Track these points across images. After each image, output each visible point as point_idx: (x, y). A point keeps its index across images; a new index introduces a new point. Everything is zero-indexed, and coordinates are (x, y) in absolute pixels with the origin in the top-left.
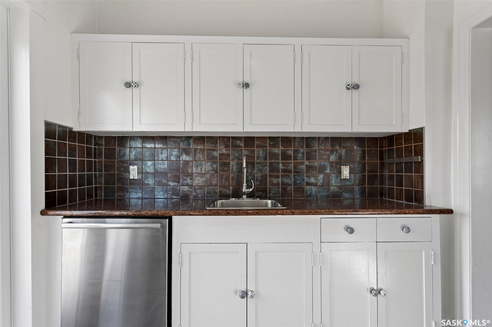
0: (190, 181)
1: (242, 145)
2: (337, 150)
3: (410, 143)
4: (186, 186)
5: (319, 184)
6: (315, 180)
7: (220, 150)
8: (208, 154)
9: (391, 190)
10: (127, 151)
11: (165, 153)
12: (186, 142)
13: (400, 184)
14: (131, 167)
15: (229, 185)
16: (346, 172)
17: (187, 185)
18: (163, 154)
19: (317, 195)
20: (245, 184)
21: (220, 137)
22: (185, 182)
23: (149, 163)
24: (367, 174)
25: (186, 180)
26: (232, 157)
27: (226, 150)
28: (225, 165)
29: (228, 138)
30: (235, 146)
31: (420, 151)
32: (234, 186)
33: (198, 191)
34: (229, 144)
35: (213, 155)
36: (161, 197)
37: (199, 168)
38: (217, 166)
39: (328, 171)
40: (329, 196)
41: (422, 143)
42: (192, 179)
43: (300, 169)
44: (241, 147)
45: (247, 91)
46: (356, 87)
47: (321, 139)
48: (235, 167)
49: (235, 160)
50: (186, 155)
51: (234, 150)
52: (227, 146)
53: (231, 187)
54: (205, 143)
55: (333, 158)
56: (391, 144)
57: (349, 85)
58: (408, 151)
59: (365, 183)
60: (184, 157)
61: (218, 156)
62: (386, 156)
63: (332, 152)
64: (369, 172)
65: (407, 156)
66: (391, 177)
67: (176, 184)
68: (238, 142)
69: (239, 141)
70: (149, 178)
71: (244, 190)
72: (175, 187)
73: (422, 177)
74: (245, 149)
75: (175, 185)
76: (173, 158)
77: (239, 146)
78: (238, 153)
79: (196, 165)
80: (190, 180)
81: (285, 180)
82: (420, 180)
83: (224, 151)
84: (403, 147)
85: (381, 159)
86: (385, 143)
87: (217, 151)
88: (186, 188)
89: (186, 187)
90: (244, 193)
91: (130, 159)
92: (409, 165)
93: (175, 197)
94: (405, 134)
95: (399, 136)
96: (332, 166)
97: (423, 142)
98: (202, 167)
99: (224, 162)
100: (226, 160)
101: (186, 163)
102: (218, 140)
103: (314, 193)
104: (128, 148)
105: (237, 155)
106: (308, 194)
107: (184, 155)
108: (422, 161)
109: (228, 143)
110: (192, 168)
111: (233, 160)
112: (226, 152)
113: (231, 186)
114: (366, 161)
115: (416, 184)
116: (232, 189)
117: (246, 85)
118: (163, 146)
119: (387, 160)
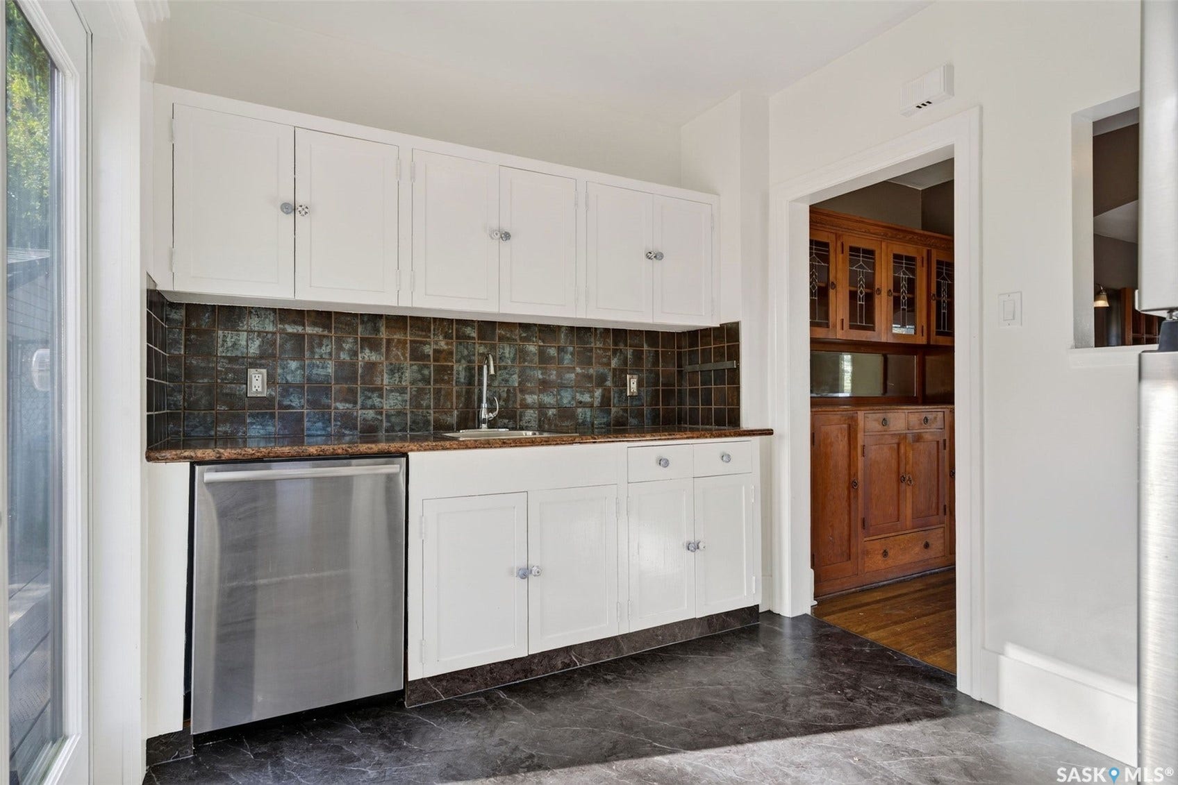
0: (379, 400)
1: (474, 335)
2: (621, 350)
3: (722, 342)
4: (370, 409)
5: (596, 404)
6: (591, 397)
7: (436, 343)
8: (413, 351)
9: (694, 411)
10: (241, 338)
11: (328, 345)
12: (369, 325)
13: (707, 401)
14: (252, 372)
15: (452, 408)
16: (633, 385)
17: (373, 407)
18: (324, 348)
19: (593, 422)
20: (484, 405)
21: (435, 319)
22: (369, 402)
23: (293, 365)
24: (661, 388)
25: (370, 398)
26: (457, 355)
27: (447, 344)
28: (443, 372)
29: (451, 321)
30: (462, 337)
31: (735, 354)
32: (461, 408)
33: (393, 419)
34: (452, 332)
35: (422, 352)
36: (319, 433)
37: (397, 375)
38: (430, 373)
39: (609, 383)
40: (610, 423)
41: (737, 343)
42: (381, 396)
43: (567, 380)
44: (474, 338)
45: (505, 245)
46: (658, 256)
47: (598, 332)
48: (462, 375)
49: (463, 361)
50: (371, 350)
51: (460, 343)
52: (447, 336)
53: (456, 412)
54: (407, 329)
55: (614, 363)
56: (693, 343)
57: (650, 253)
58: (720, 354)
59: (659, 401)
60: (368, 355)
61: (431, 353)
62: (685, 361)
63: (615, 352)
64: (663, 385)
65: (717, 361)
66: (694, 393)
67: (350, 406)
68: (469, 331)
69: (469, 328)
70: (292, 394)
71: (484, 414)
72: (349, 411)
73: (738, 390)
74: (481, 343)
75: (348, 409)
76: (344, 356)
77: (470, 338)
78: (467, 349)
79: (391, 370)
80: (378, 397)
81: (545, 398)
82: (736, 393)
83: (443, 345)
84: (711, 348)
85: (680, 366)
86: (685, 342)
87: (430, 344)
88: (371, 414)
89: (371, 411)
90: (484, 421)
91: (247, 353)
92: (719, 374)
93: (347, 432)
94: (715, 329)
95: (706, 332)
96: (614, 376)
97: (739, 341)
98: (402, 374)
99: (442, 366)
100: (446, 361)
101: (371, 367)
102: (432, 325)
103: (588, 419)
104: (243, 331)
105: (466, 353)
106: (580, 421)
107: (367, 351)
108: (738, 367)
109: (450, 331)
110: (382, 376)
111: (458, 361)
112: (445, 347)
113: (456, 409)
114: (661, 369)
115: (730, 400)
116: (457, 415)
117: (506, 236)
118: (323, 331)
119: (688, 368)
